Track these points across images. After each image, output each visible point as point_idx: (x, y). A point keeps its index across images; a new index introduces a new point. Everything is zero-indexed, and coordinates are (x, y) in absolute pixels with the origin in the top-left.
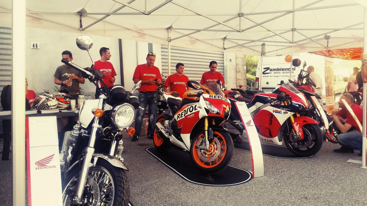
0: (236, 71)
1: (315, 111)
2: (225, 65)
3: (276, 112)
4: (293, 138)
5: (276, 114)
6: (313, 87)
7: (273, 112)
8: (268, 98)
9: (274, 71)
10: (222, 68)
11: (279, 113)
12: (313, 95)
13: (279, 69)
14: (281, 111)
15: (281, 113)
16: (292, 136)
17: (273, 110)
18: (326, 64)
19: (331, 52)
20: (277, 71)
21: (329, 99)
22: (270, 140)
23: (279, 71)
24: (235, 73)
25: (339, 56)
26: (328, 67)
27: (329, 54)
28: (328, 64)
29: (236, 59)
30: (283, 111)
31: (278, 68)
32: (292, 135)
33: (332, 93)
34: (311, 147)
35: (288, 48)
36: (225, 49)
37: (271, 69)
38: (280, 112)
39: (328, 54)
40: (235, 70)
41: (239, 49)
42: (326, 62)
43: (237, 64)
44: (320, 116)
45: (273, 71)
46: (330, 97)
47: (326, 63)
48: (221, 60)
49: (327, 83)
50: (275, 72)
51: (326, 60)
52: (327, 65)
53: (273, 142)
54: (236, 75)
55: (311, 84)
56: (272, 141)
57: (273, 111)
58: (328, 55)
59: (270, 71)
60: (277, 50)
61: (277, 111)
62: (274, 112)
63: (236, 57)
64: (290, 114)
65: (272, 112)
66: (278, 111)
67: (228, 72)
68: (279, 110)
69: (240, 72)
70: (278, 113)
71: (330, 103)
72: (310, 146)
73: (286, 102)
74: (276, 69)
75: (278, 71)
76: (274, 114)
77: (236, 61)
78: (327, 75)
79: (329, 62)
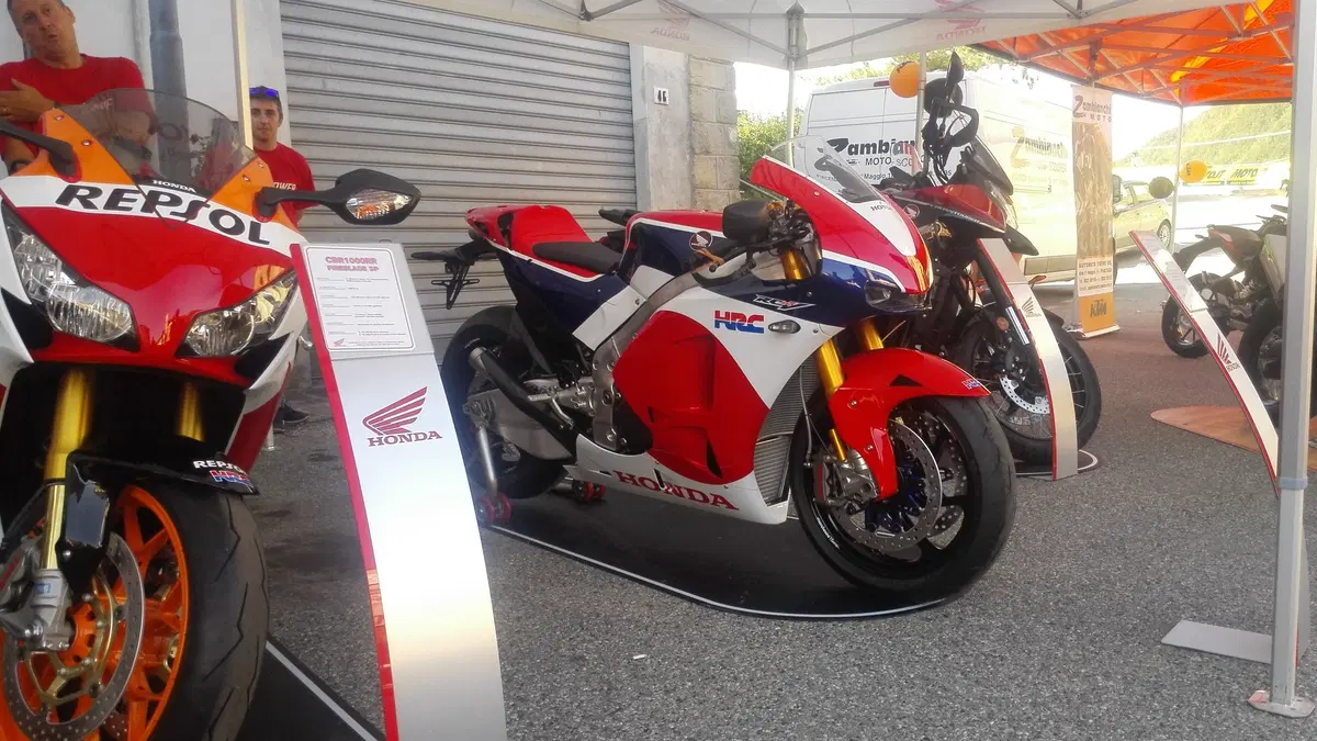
0: (692, 149)
1: (1007, 317)
2: (636, 118)
3: (730, 327)
4: (837, 487)
5: (730, 340)
6: (995, 192)
7: (717, 326)
8: (695, 240)
9: (865, 155)
10: (624, 131)
11: (751, 329)
12: (992, 234)
13: (887, 144)
14: (760, 318)
15: (760, 330)
16: (833, 473)
17: (717, 313)
18: (1076, 115)
19: (1100, 62)
20: (878, 155)
21: (1090, 269)
22: (716, 497)
23: (886, 151)
24: (684, 158)
25: (1136, 84)
26: (1089, 128)
27: (1092, 70)
28: (1089, 113)
29: (690, 91)
30: (771, 317)
31: (881, 142)
32: (830, 465)
33: (1102, 240)
34: (943, 540)
35: (901, 24)
36: (588, 16)
37: (851, 146)
38: (756, 324)
39: (1085, 70)
40: (686, 142)
41: (669, 24)
42: (1079, 105)
43: (692, 117)
44: (1027, 342)
45: (862, 153)
46: (1093, 260)
47: (1080, 110)
48: (616, 97)
49: (1084, 200)
50: (872, 156)
51: (1079, 98)
52: (1087, 120)
53: (730, 506)
54: (691, 165)
55: (986, 175)
56: (725, 502)
57: (713, 319)
58: (1089, 74)
59: (850, 153)
60: (852, 39)
61: (735, 316)
62: (722, 325)
63: (689, 85)
64: (815, 336)
65: (709, 324)
66: (742, 317)
67: (652, 149)
68: (748, 310)
69: (708, 153)
70: (742, 329)
71: (1093, 284)
72: (941, 530)
73: (798, 261)
74: (874, 145)
75: (884, 155)
76: (724, 335)
77: (689, 102)
78: (1081, 163)
79: (1094, 107)
